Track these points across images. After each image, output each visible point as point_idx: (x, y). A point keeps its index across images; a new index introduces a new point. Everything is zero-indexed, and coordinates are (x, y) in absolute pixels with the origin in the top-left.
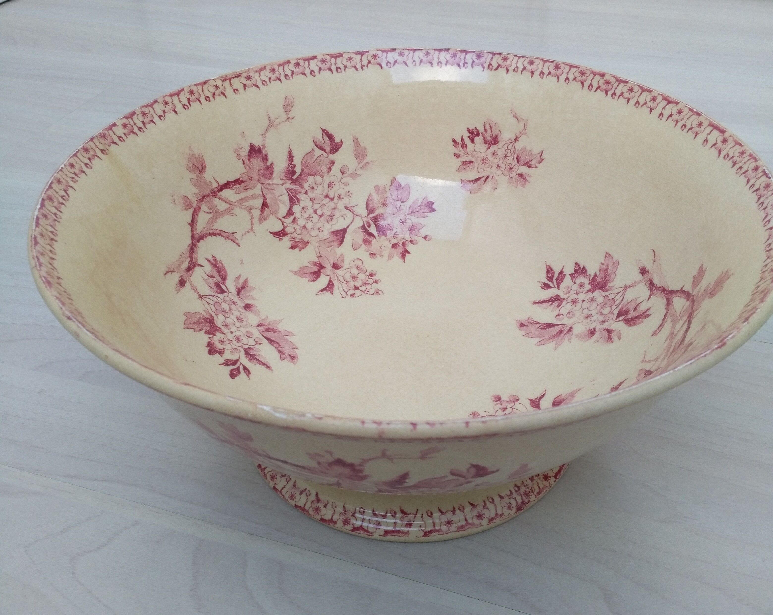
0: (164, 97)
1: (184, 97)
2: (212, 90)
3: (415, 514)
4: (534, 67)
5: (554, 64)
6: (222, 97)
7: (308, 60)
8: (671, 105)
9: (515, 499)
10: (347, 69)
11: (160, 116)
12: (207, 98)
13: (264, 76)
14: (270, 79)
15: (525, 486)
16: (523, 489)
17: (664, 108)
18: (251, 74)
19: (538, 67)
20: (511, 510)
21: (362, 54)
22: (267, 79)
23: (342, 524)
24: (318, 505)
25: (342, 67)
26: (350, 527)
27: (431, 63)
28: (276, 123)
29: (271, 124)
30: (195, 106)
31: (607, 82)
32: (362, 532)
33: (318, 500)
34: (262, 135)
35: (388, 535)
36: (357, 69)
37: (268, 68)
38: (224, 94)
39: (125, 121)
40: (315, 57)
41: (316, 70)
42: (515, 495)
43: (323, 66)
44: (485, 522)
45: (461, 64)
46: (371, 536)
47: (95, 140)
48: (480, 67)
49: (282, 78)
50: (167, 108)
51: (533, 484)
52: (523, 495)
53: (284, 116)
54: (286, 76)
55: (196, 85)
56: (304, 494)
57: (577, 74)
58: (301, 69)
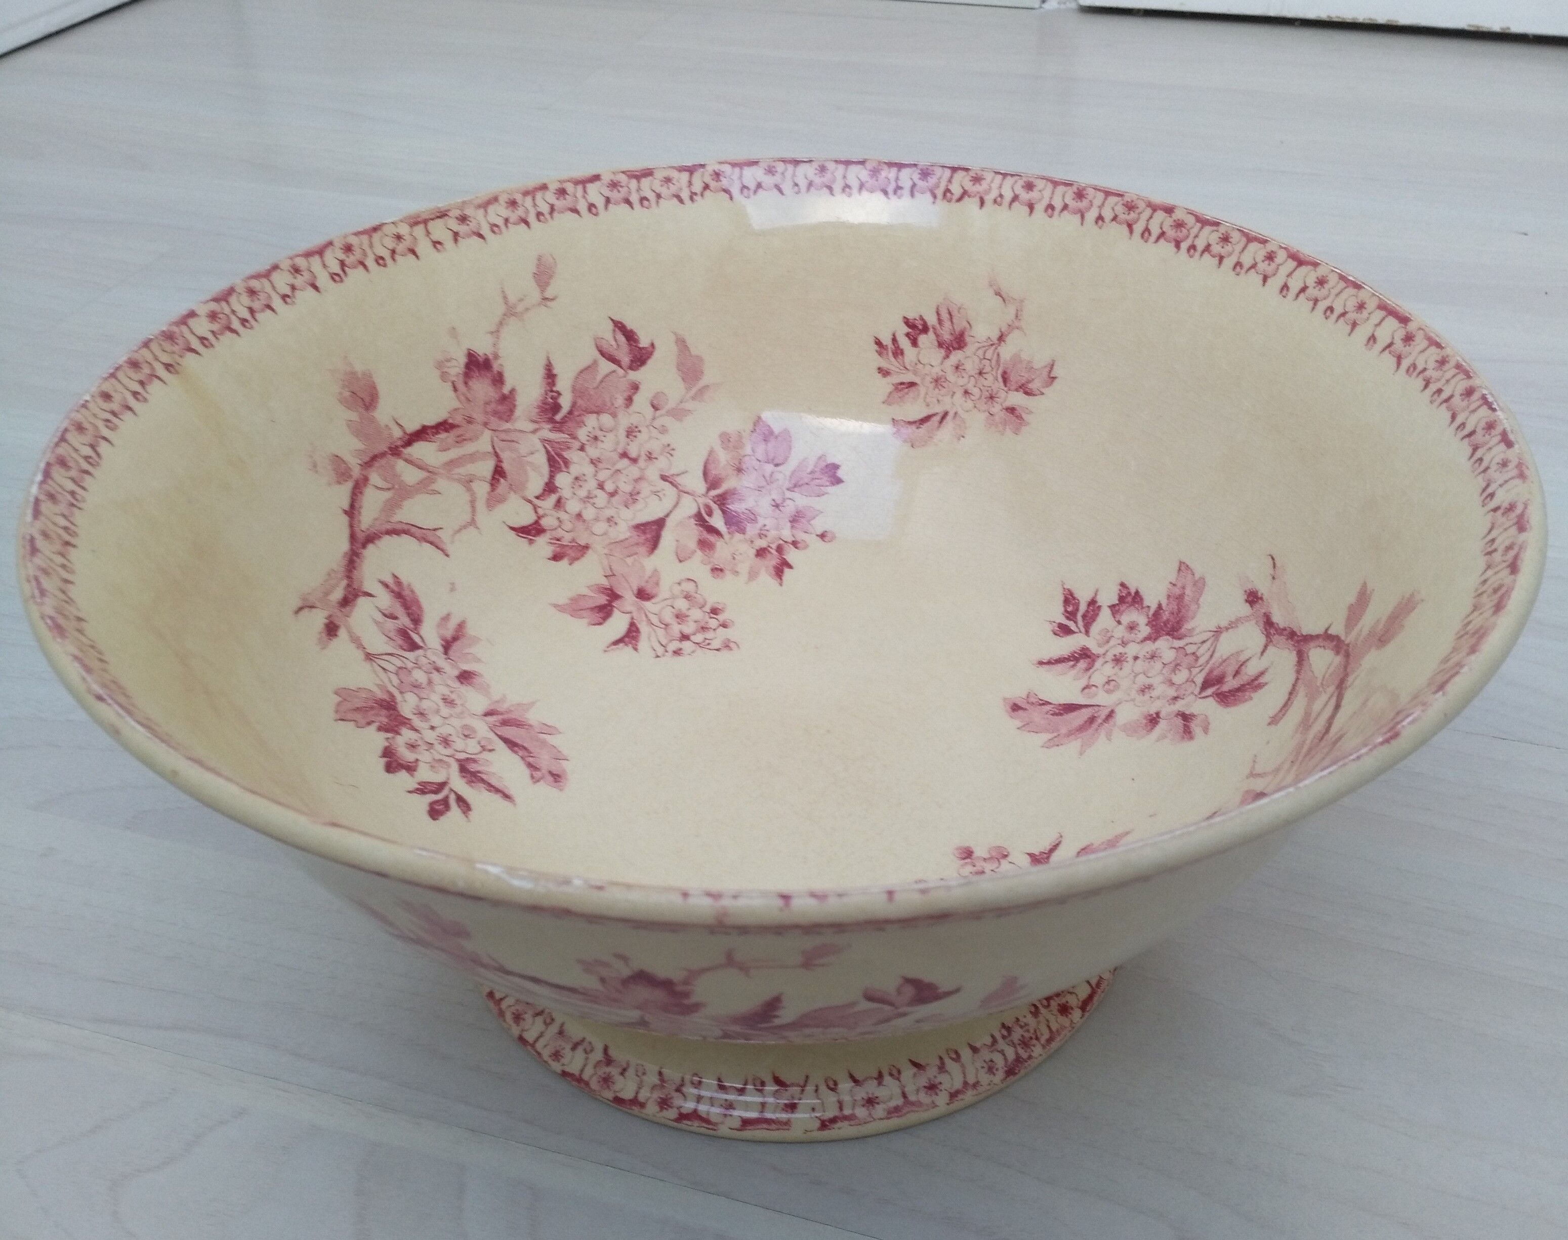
0: (291, 258)
1: (332, 259)
2: (390, 243)
3: (802, 1083)
4: (1034, 195)
5: (1075, 189)
6: (411, 257)
7: (583, 182)
8: (1304, 269)
9: (1002, 1052)
10: (662, 201)
11: (284, 297)
12: (380, 260)
13: (497, 213)
14: (507, 221)
15: (1021, 1027)
16: (1017, 1034)
17: (1290, 275)
18: (469, 212)
19: (1043, 194)
20: (994, 1074)
21: (691, 170)
22: (500, 222)
23: (657, 1108)
24: (608, 1070)
25: (651, 196)
26: (672, 1114)
27: (830, 188)
28: (520, 308)
29: (510, 312)
30: (355, 275)
31: (1179, 225)
32: (696, 1123)
33: (609, 1061)
34: (492, 333)
35: (750, 1128)
36: (681, 201)
37: (503, 199)
38: (413, 252)
39: (214, 306)
40: (596, 178)
41: (600, 202)
42: (1002, 1044)
43: (614, 195)
44: (942, 1099)
45: (890, 190)
46: (715, 1130)
47: (154, 346)
48: (928, 197)
49: (532, 219)
50: (299, 281)
51: (1038, 1023)
52: (1019, 1044)
53: (535, 295)
54: (539, 215)
55: (357, 234)
56: (580, 1050)
57: (1120, 209)
58: (568, 201)
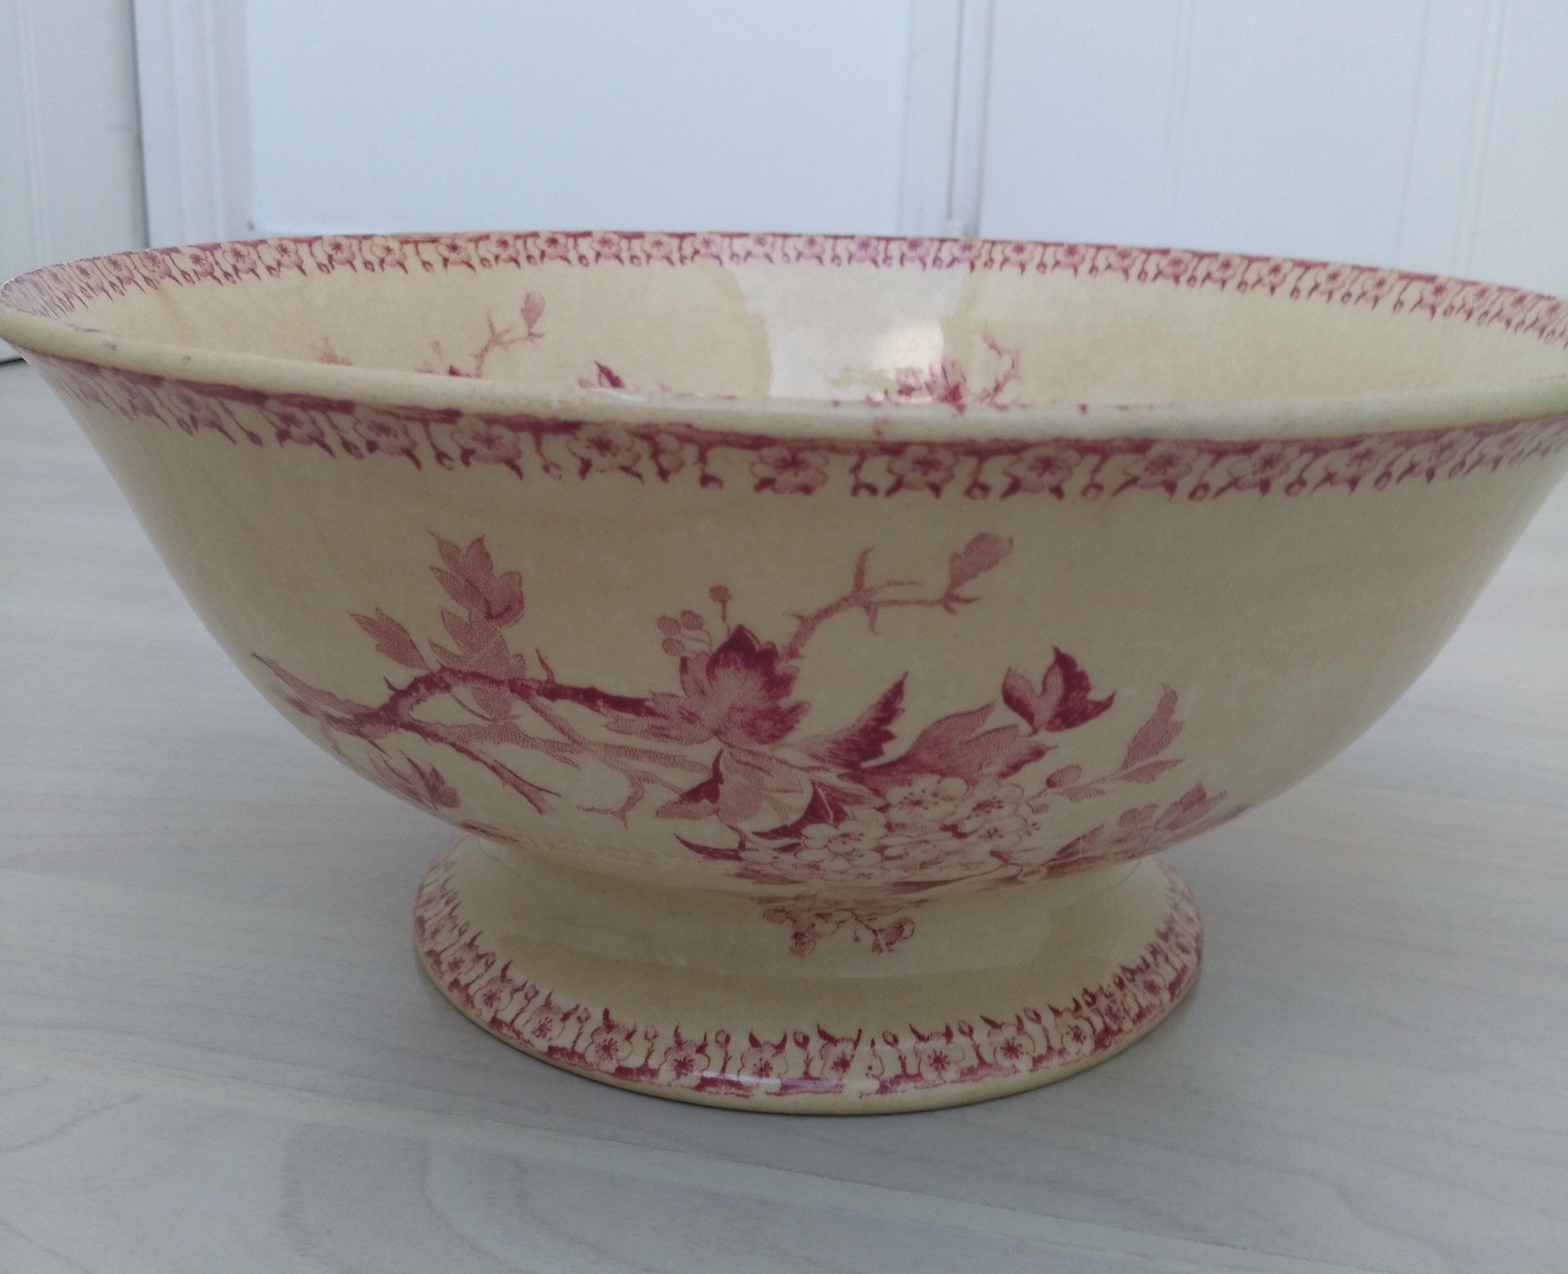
0: (280, 240)
1: (321, 252)
2: (381, 253)
3: (855, 1037)
4: (1025, 256)
5: (1066, 247)
6: (399, 270)
7: (576, 236)
8: (1311, 273)
9: (1088, 1020)
10: (652, 261)
11: (269, 269)
12: (367, 264)
13: (488, 249)
14: (497, 258)
15: (1106, 996)
16: (1102, 1003)
17: (1300, 278)
18: (460, 243)
19: (1034, 256)
20: (1082, 1043)
21: (682, 237)
22: (491, 258)
23: (673, 1074)
24: (609, 1037)
25: (642, 256)
26: (691, 1082)
27: (820, 259)
28: (506, 338)
29: (496, 339)
30: (342, 272)
31: (1176, 262)
32: (724, 1089)
33: (609, 1025)
34: (476, 356)
35: (791, 1091)
36: (670, 261)
37: (494, 238)
38: (402, 265)
39: (199, 252)
40: (587, 234)
41: (591, 256)
42: (1086, 1011)
43: (605, 250)
44: (1024, 1063)
45: (880, 260)
46: (747, 1097)
47: (135, 258)
48: (918, 264)
49: (522, 259)
50: (285, 259)
51: (1125, 995)
52: (1106, 1014)
53: (521, 329)
54: (529, 258)
55: (347, 237)
56: (573, 1020)
57: (1113, 258)
58: (559, 250)
